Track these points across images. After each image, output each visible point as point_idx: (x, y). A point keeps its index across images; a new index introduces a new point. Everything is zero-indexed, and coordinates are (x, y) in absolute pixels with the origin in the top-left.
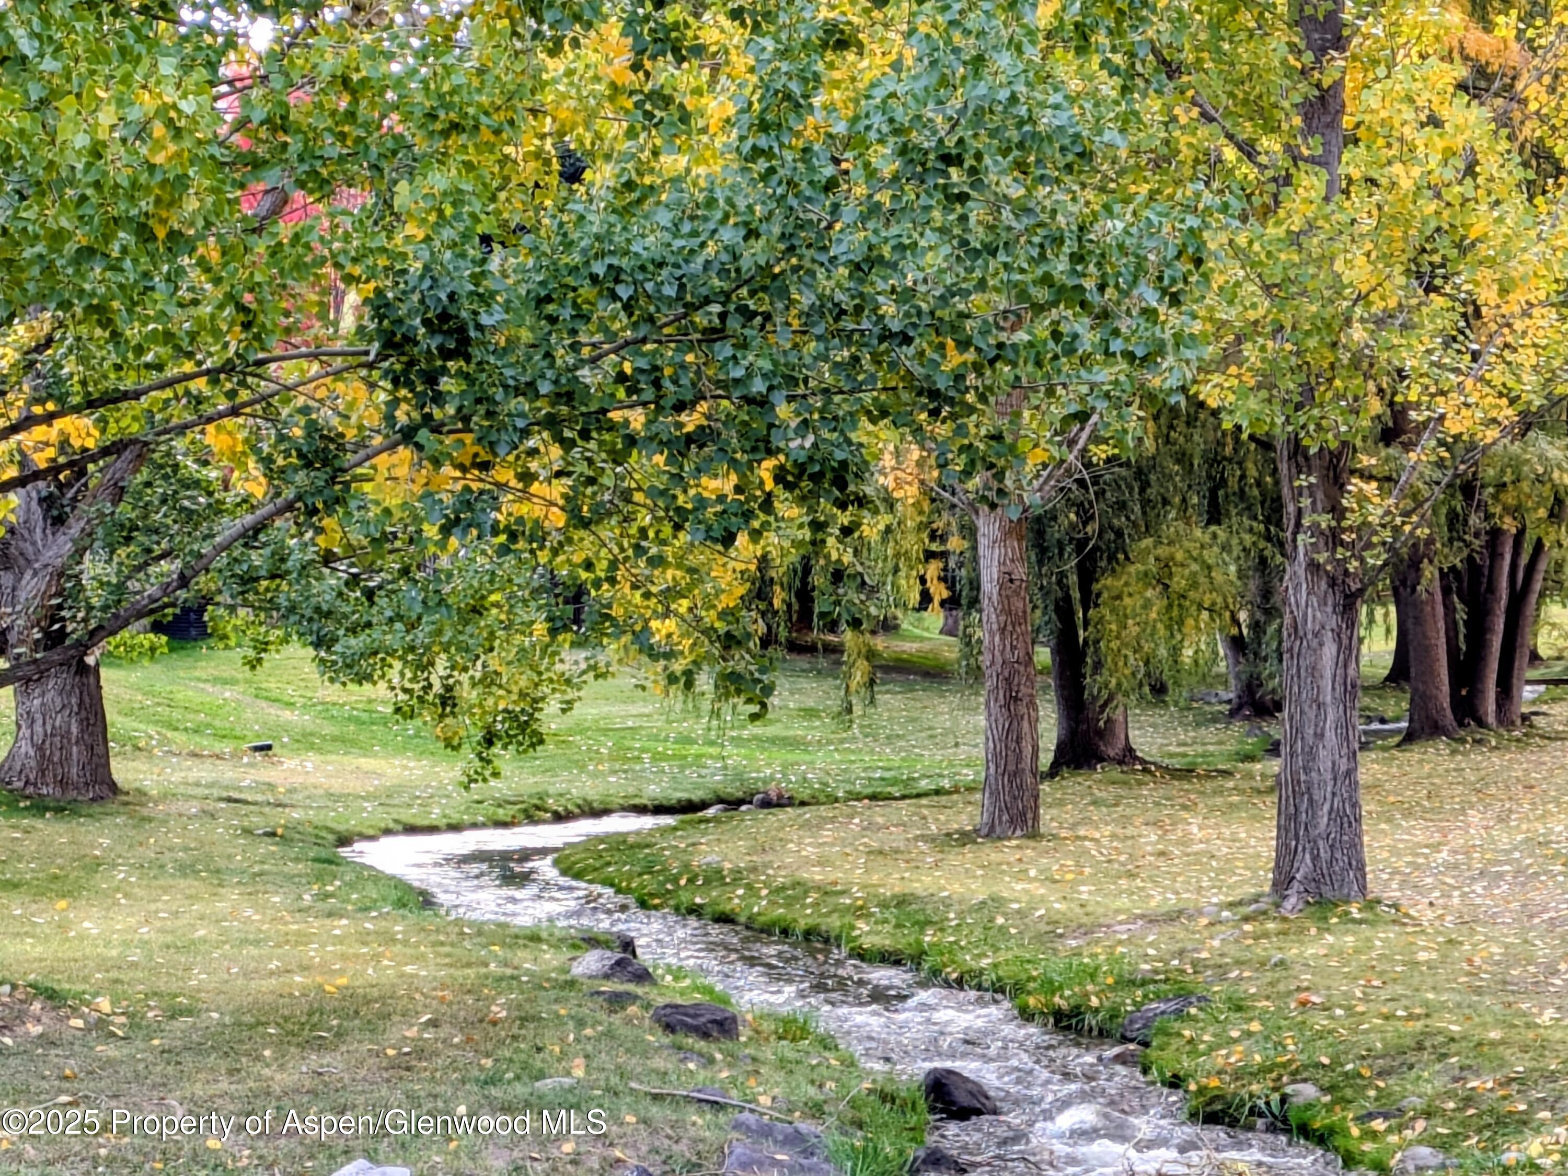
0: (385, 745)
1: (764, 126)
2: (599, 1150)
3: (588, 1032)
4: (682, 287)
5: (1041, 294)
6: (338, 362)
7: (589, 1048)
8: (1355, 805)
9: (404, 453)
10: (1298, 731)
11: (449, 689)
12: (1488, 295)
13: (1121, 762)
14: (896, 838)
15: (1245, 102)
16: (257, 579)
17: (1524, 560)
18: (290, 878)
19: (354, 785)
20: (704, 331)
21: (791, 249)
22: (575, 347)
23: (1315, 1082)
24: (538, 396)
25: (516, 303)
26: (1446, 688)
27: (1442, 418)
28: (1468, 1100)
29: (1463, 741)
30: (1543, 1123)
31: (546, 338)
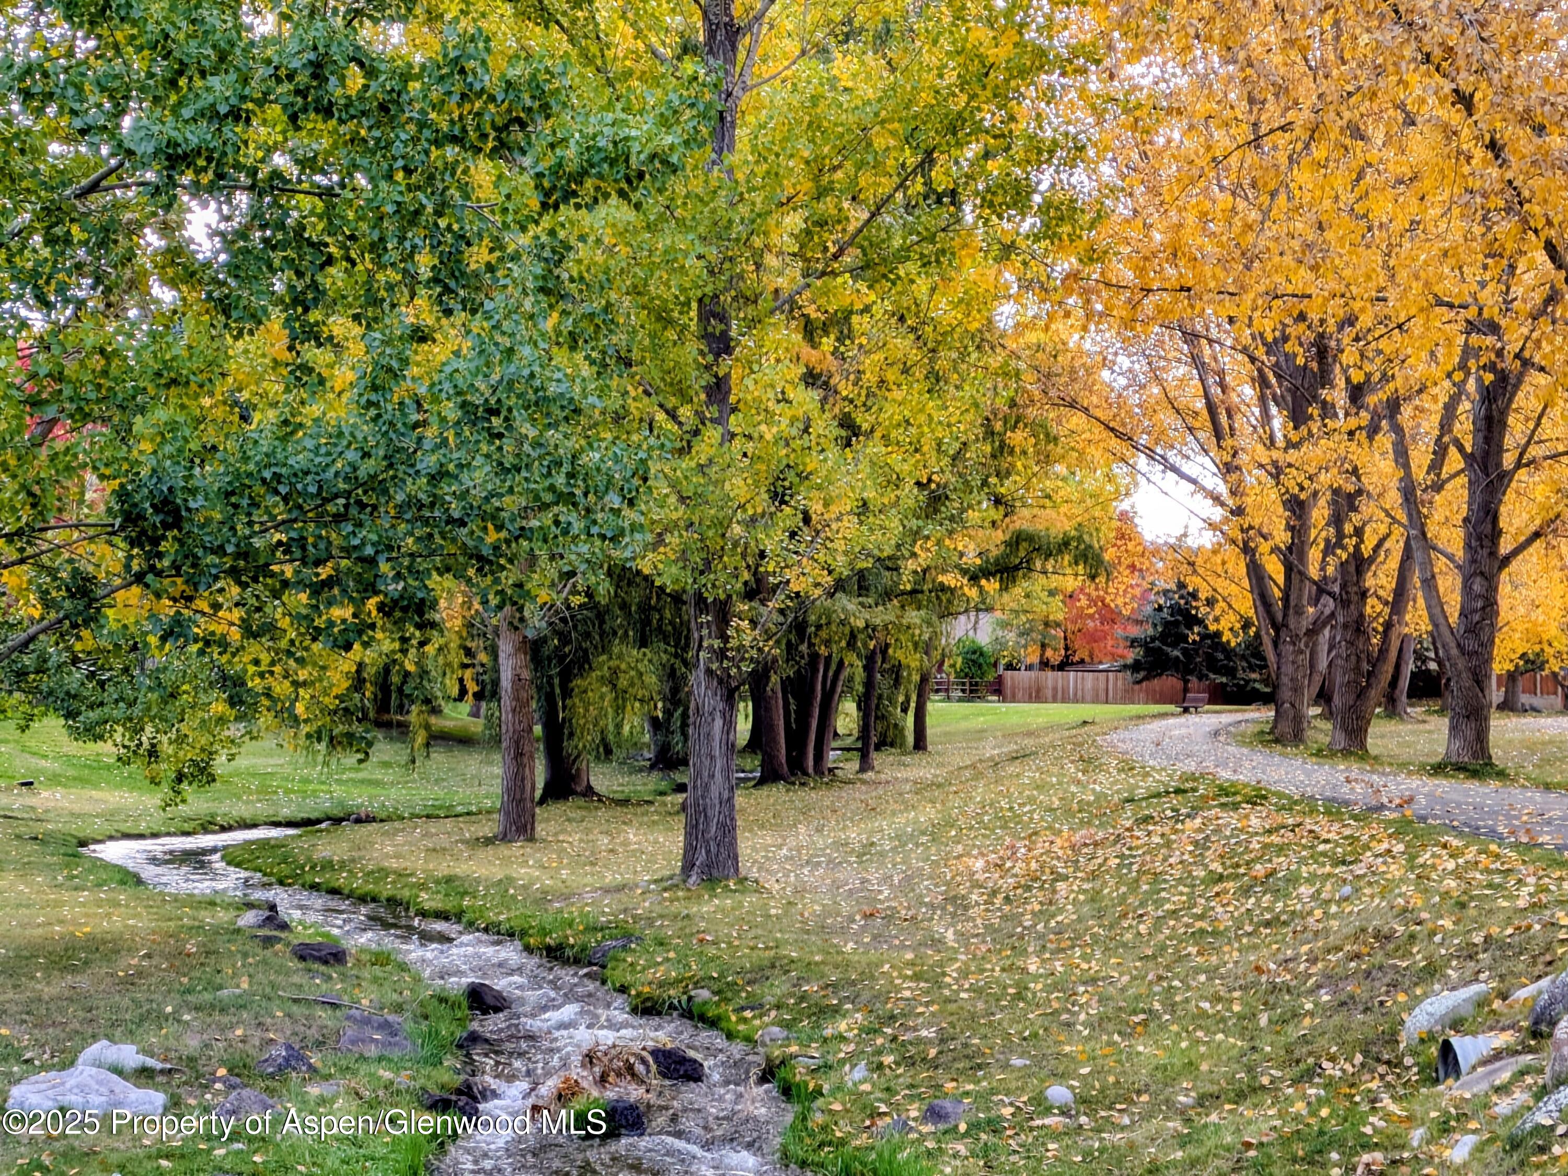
0: (108, 783)
1: (375, 388)
2: (259, 1033)
3: (250, 960)
4: (320, 487)
5: (548, 497)
6: (92, 531)
7: (251, 970)
8: (733, 819)
9: (136, 590)
10: (698, 774)
11: (153, 746)
12: (816, 508)
13: (584, 795)
14: (443, 841)
15: (671, 384)
16: (28, 674)
17: (831, 673)
18: (49, 865)
19: (88, 808)
20: (334, 516)
21: (391, 466)
22: (250, 524)
23: (709, 988)
24: (225, 554)
25: (212, 495)
26: (783, 751)
27: (788, 581)
28: (802, 998)
29: (794, 784)
30: (847, 1011)
31: (231, 517)
